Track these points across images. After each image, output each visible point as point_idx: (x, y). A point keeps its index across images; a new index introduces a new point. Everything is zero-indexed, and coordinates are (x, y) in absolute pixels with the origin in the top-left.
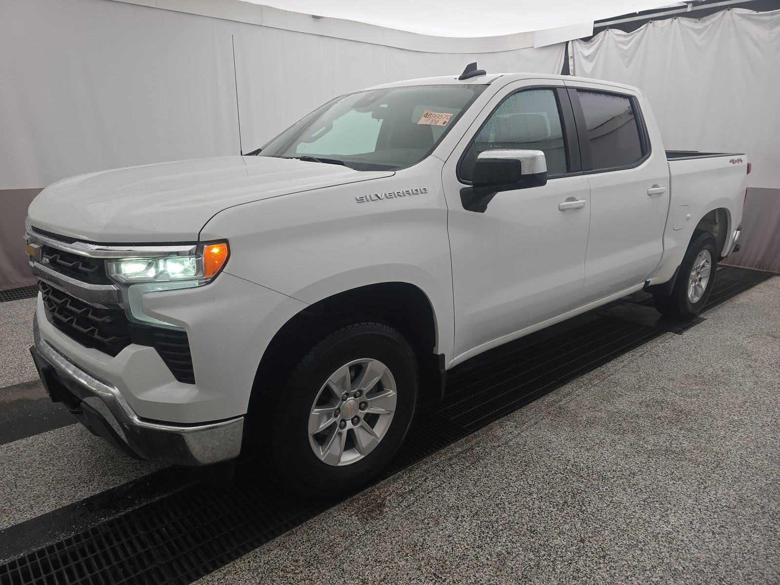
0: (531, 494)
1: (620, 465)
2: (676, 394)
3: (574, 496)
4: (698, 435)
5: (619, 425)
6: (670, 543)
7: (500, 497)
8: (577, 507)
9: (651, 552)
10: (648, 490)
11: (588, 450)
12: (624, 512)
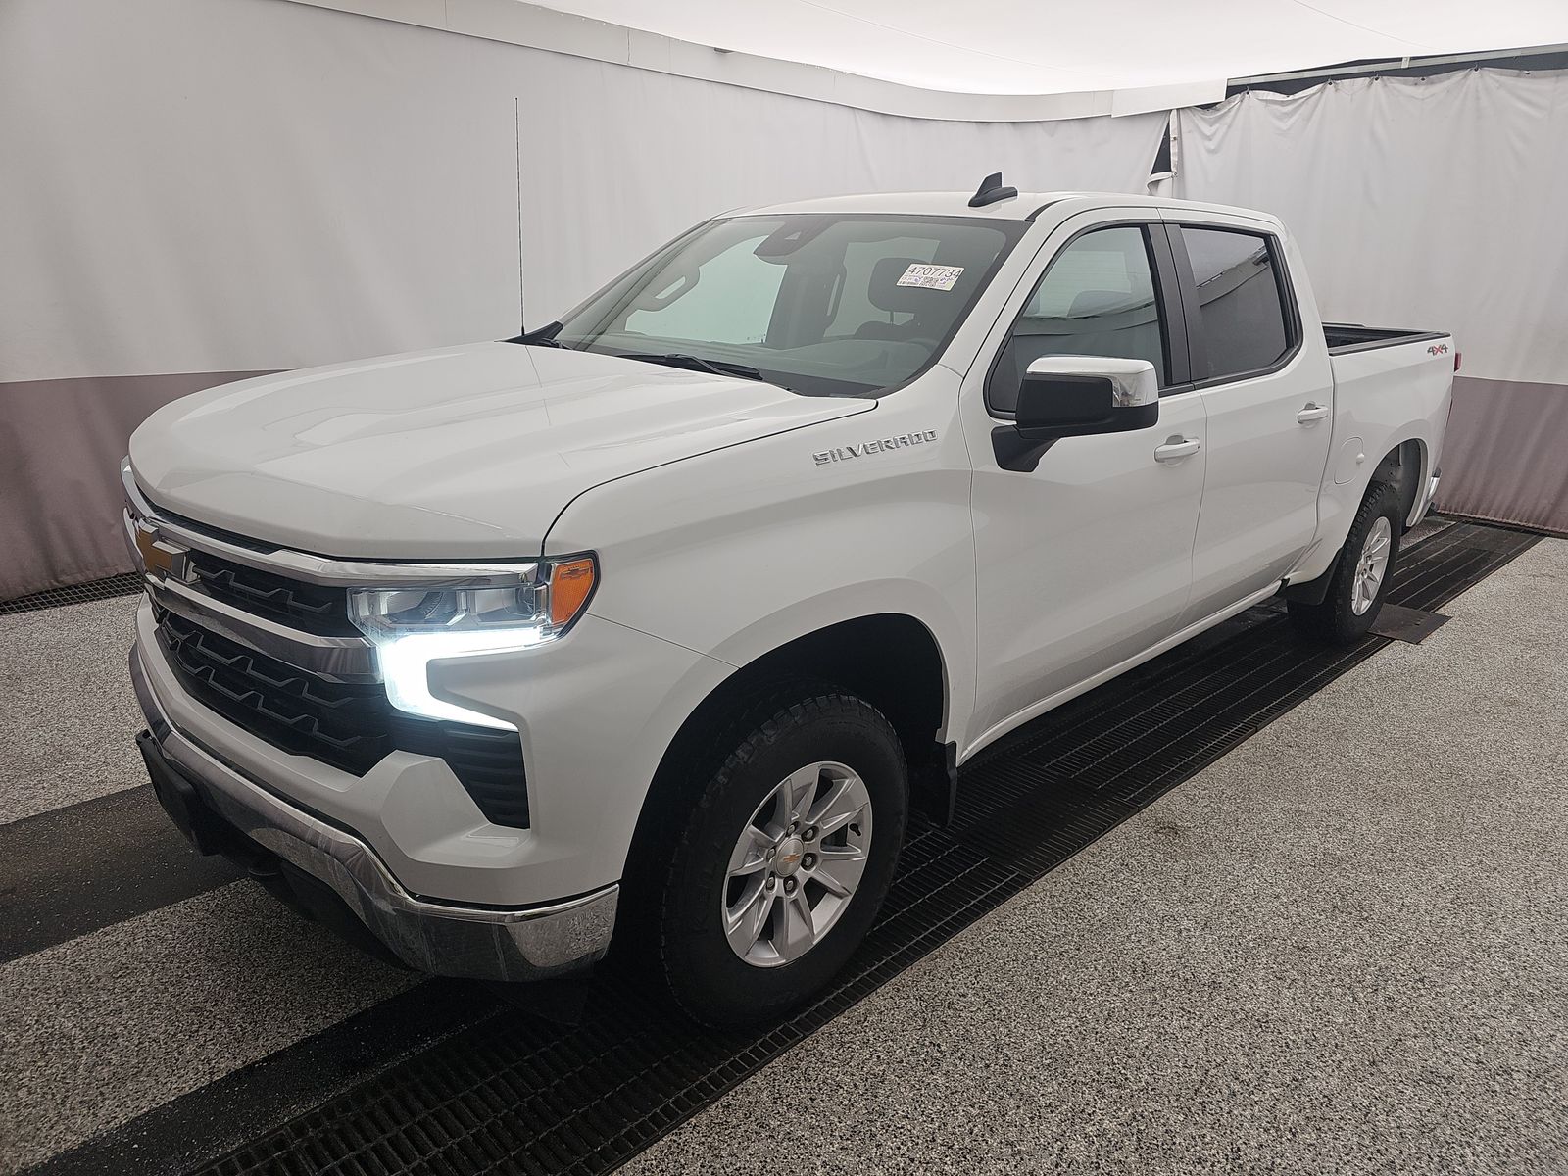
0: (1277, 897)
1: (1396, 851)
2: (1445, 742)
3: (1342, 898)
4: (1500, 806)
5: (1373, 791)
6: (1510, 959)
7: (1232, 902)
8: (1355, 913)
9: (1488, 971)
10: (1452, 887)
11: (1338, 830)
12: (1428, 919)
